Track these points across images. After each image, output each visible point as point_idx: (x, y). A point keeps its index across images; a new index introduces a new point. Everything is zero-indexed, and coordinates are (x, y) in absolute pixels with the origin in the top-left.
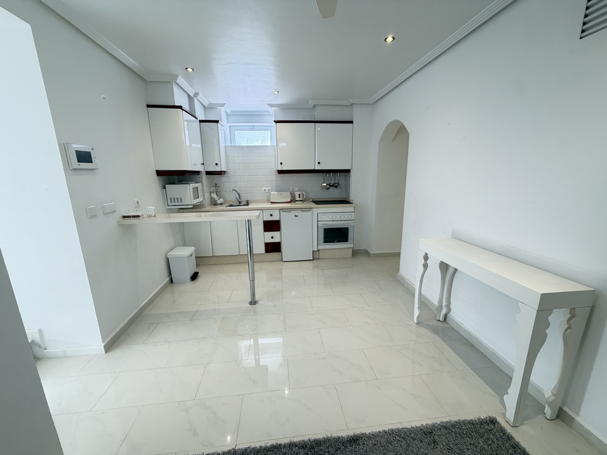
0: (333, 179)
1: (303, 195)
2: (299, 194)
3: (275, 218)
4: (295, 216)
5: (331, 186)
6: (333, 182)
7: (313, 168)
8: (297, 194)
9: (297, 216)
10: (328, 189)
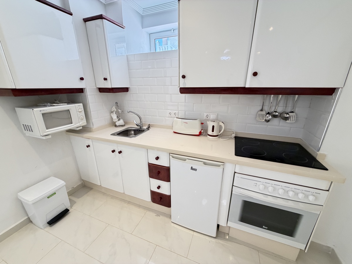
0: (282, 104)
1: (220, 127)
2: (213, 127)
3: (163, 162)
4: (192, 168)
5: (275, 116)
6: (280, 109)
7: (241, 85)
8: (210, 125)
9: (195, 170)
10: (268, 121)
